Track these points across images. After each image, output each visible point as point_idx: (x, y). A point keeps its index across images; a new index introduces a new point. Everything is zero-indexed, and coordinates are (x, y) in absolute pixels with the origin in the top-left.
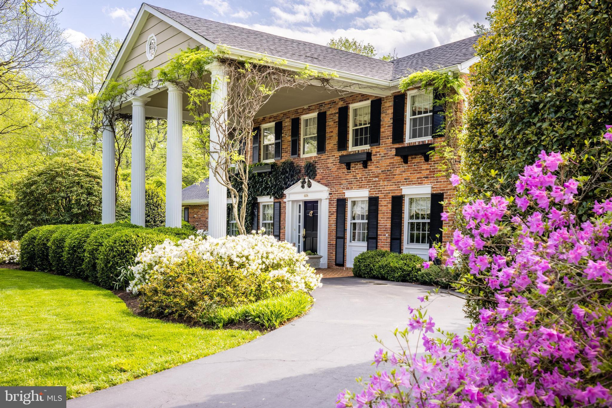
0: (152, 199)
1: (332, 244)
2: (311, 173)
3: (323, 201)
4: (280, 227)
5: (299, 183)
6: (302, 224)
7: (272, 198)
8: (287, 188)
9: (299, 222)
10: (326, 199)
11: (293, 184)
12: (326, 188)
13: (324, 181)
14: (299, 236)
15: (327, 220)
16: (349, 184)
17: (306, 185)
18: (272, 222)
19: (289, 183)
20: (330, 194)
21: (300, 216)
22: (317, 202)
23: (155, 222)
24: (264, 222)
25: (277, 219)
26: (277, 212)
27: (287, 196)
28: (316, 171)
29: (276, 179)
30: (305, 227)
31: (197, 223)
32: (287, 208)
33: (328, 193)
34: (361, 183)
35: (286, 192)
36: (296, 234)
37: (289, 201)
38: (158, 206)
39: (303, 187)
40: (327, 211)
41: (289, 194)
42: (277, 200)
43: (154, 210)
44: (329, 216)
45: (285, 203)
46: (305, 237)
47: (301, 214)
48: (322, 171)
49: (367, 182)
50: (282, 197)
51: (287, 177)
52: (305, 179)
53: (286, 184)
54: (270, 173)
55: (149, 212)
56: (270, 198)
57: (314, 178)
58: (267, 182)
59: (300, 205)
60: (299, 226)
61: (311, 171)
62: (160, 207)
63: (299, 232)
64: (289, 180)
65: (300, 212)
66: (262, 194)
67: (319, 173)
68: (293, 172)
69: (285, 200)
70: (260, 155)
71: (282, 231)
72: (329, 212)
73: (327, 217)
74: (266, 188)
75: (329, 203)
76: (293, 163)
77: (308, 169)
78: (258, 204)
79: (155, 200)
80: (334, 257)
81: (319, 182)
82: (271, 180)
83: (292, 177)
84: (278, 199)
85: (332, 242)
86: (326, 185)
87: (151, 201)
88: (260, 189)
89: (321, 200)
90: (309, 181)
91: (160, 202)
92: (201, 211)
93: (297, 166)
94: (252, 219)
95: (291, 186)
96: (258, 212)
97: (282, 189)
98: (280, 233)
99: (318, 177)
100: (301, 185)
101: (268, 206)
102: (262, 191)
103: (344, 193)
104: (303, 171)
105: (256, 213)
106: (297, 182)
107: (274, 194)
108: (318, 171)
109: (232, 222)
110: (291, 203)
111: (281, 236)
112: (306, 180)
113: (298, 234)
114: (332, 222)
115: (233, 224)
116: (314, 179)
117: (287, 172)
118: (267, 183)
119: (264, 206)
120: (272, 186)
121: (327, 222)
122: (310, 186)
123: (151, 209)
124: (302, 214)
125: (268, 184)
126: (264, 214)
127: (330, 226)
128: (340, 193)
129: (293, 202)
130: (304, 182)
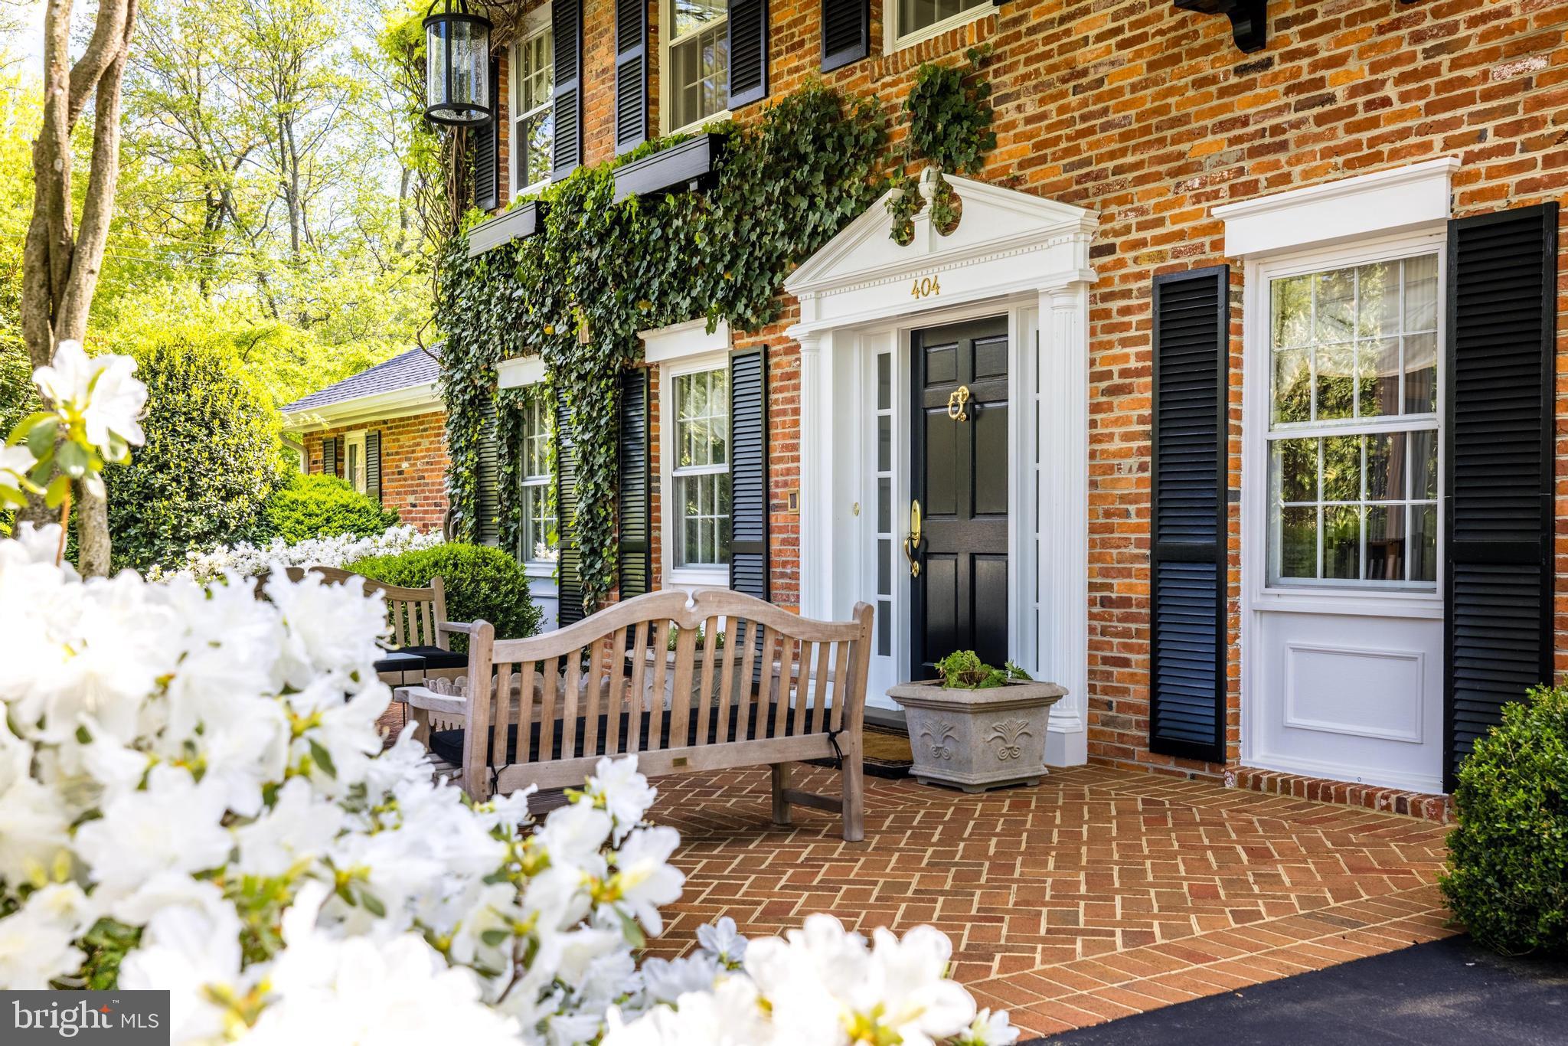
0: (185, 387)
1: (1125, 602)
2: (960, 131)
3: (1043, 303)
4: (768, 496)
5: (881, 214)
6: (899, 474)
7: (723, 326)
8: (800, 258)
9: (884, 463)
10: (1073, 286)
11: (843, 222)
12: (1075, 214)
13: (1055, 173)
14: (884, 547)
15: (1082, 432)
16: (1253, 153)
17: (922, 222)
18: (724, 468)
19: (813, 218)
20: (1096, 252)
21: (884, 424)
22: (1002, 321)
23: (192, 495)
24: (684, 472)
25: (750, 454)
26: (752, 410)
27: (807, 307)
28: (990, 116)
29: (741, 210)
30: (920, 490)
31: (411, 499)
32: (804, 380)
33: (1083, 249)
34: (1374, 123)
35: (796, 282)
36: (864, 533)
37: (817, 335)
38: (213, 420)
39: (903, 234)
40: (1082, 372)
41: (819, 292)
42: (747, 341)
43: (194, 439)
44: (1095, 408)
45: (795, 349)
46: (920, 554)
47: (893, 412)
48: (1031, 110)
49: (1430, 109)
50: (775, 317)
51: (802, 189)
52: (914, 183)
53: (793, 232)
54: (708, 181)
55: (164, 449)
56: (710, 329)
57: (981, 161)
58: (690, 240)
59: (884, 360)
60: (884, 486)
61: (957, 119)
62: (224, 425)
63: (884, 525)
64: (812, 206)
65: (884, 401)
66: (665, 315)
67: (1010, 126)
68: (840, 147)
69: (791, 332)
70: (651, 102)
71: (777, 519)
72: (1095, 377)
73: (1082, 416)
74: (683, 278)
75: (1094, 315)
76: (840, 102)
77: (935, 110)
78: (651, 370)
79: (197, 393)
80: (1139, 694)
81: (1013, 183)
82: (709, 228)
83: (829, 183)
84: (755, 330)
85: (1119, 587)
86: (1066, 199)
87: (181, 398)
88: (655, 284)
89: (1030, 297)
90: (944, 191)
91: (223, 401)
92: (425, 443)
93: (865, 115)
94: (622, 460)
95: (826, 237)
96: (651, 418)
97: (775, 264)
98: (768, 531)
99: (1006, 153)
100: (889, 222)
101: (701, 378)
102: (663, 293)
103: (1218, 226)
104: (902, 133)
105: (641, 425)
106: (864, 205)
107: (728, 305)
108: (1007, 112)
109: (529, 483)
110: (827, 344)
111: (775, 546)
112: (926, 189)
113: (875, 536)
114: (1117, 445)
115: (537, 489)
116: (974, 169)
117: (802, 159)
118: (690, 247)
119: (682, 384)
120: (716, 258)
121: (1082, 447)
122: (947, 223)
123: (175, 432)
124: (899, 411)
125: (696, 251)
126: (681, 428)
127: (1100, 470)
128: (1180, 235)
129: (843, 334)
130: (909, 204)
